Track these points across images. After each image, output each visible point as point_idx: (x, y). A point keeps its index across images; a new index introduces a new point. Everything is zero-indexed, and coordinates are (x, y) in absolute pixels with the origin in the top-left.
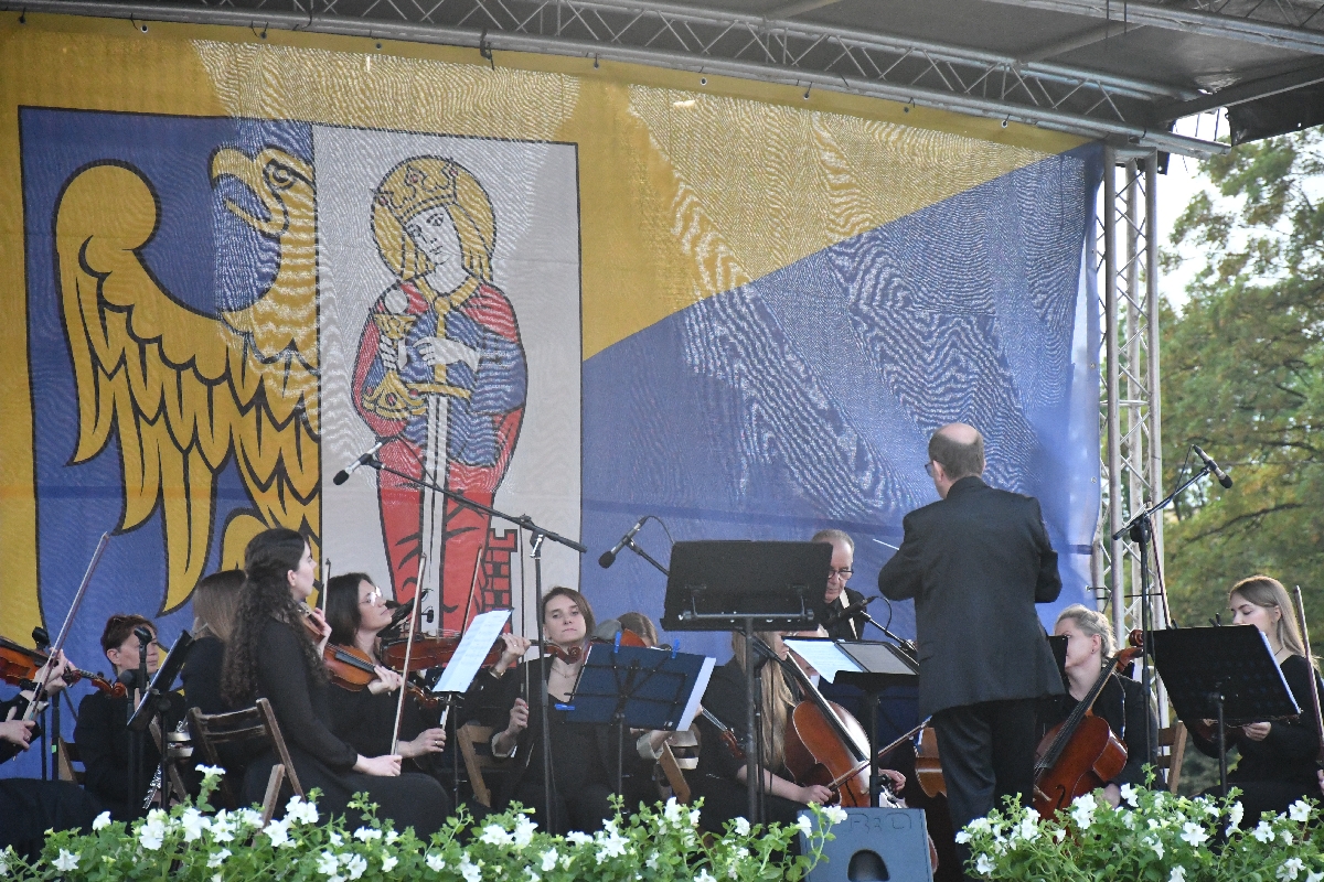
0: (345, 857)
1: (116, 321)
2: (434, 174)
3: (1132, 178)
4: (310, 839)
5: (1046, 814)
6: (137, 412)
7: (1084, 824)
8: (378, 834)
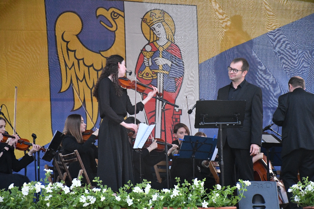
0: (89, 197)
1: (71, 54)
2: (158, 14)
6: (77, 78)
8: (100, 190)
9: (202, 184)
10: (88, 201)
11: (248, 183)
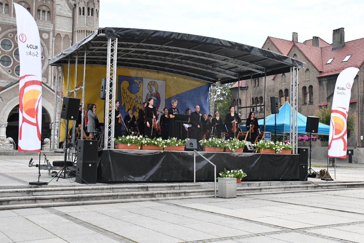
0: (145, 141)
1: (125, 94)
2: (153, 83)
3: (212, 87)
4: (142, 139)
5: (207, 140)
6: (127, 102)
7: (210, 141)
8: (148, 139)
9: (176, 139)
10: (145, 142)
11: (189, 139)
